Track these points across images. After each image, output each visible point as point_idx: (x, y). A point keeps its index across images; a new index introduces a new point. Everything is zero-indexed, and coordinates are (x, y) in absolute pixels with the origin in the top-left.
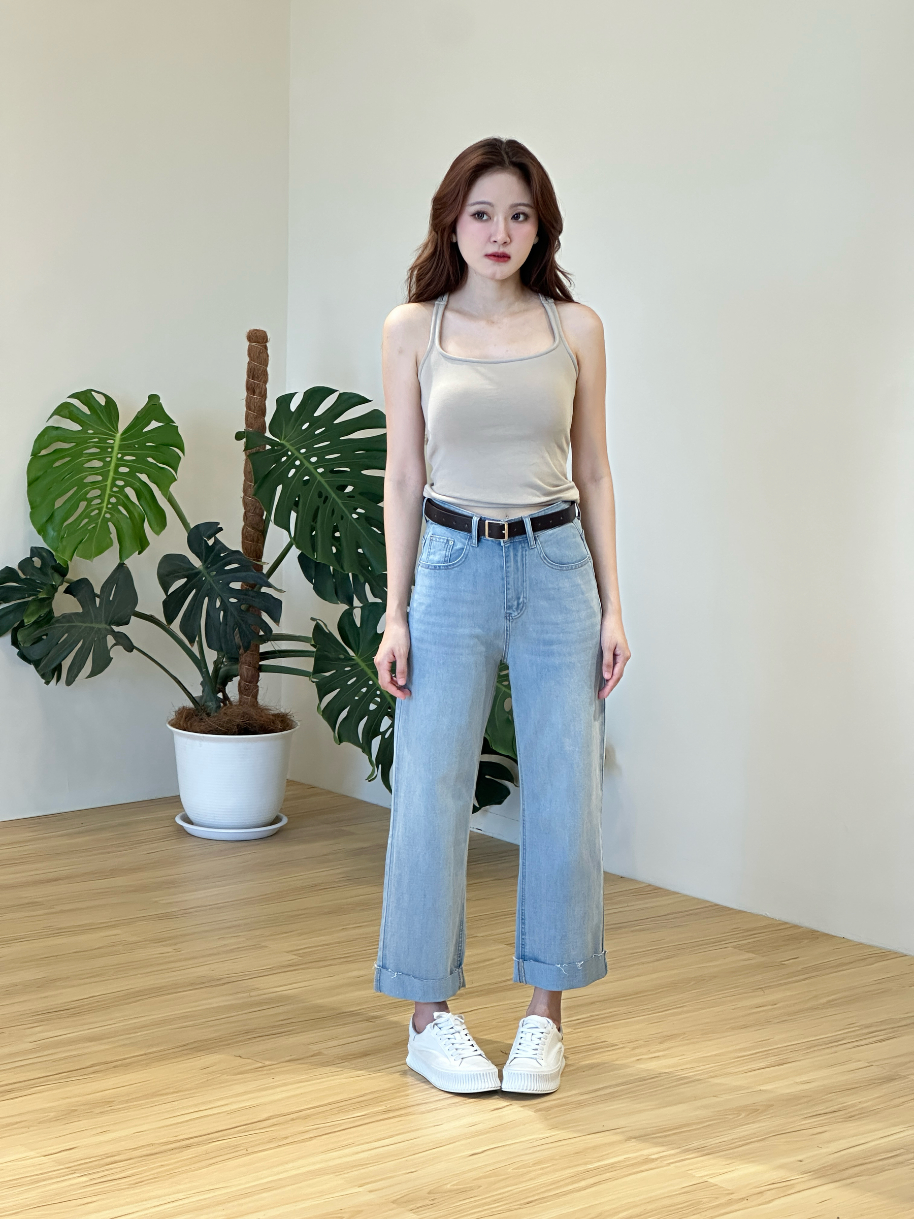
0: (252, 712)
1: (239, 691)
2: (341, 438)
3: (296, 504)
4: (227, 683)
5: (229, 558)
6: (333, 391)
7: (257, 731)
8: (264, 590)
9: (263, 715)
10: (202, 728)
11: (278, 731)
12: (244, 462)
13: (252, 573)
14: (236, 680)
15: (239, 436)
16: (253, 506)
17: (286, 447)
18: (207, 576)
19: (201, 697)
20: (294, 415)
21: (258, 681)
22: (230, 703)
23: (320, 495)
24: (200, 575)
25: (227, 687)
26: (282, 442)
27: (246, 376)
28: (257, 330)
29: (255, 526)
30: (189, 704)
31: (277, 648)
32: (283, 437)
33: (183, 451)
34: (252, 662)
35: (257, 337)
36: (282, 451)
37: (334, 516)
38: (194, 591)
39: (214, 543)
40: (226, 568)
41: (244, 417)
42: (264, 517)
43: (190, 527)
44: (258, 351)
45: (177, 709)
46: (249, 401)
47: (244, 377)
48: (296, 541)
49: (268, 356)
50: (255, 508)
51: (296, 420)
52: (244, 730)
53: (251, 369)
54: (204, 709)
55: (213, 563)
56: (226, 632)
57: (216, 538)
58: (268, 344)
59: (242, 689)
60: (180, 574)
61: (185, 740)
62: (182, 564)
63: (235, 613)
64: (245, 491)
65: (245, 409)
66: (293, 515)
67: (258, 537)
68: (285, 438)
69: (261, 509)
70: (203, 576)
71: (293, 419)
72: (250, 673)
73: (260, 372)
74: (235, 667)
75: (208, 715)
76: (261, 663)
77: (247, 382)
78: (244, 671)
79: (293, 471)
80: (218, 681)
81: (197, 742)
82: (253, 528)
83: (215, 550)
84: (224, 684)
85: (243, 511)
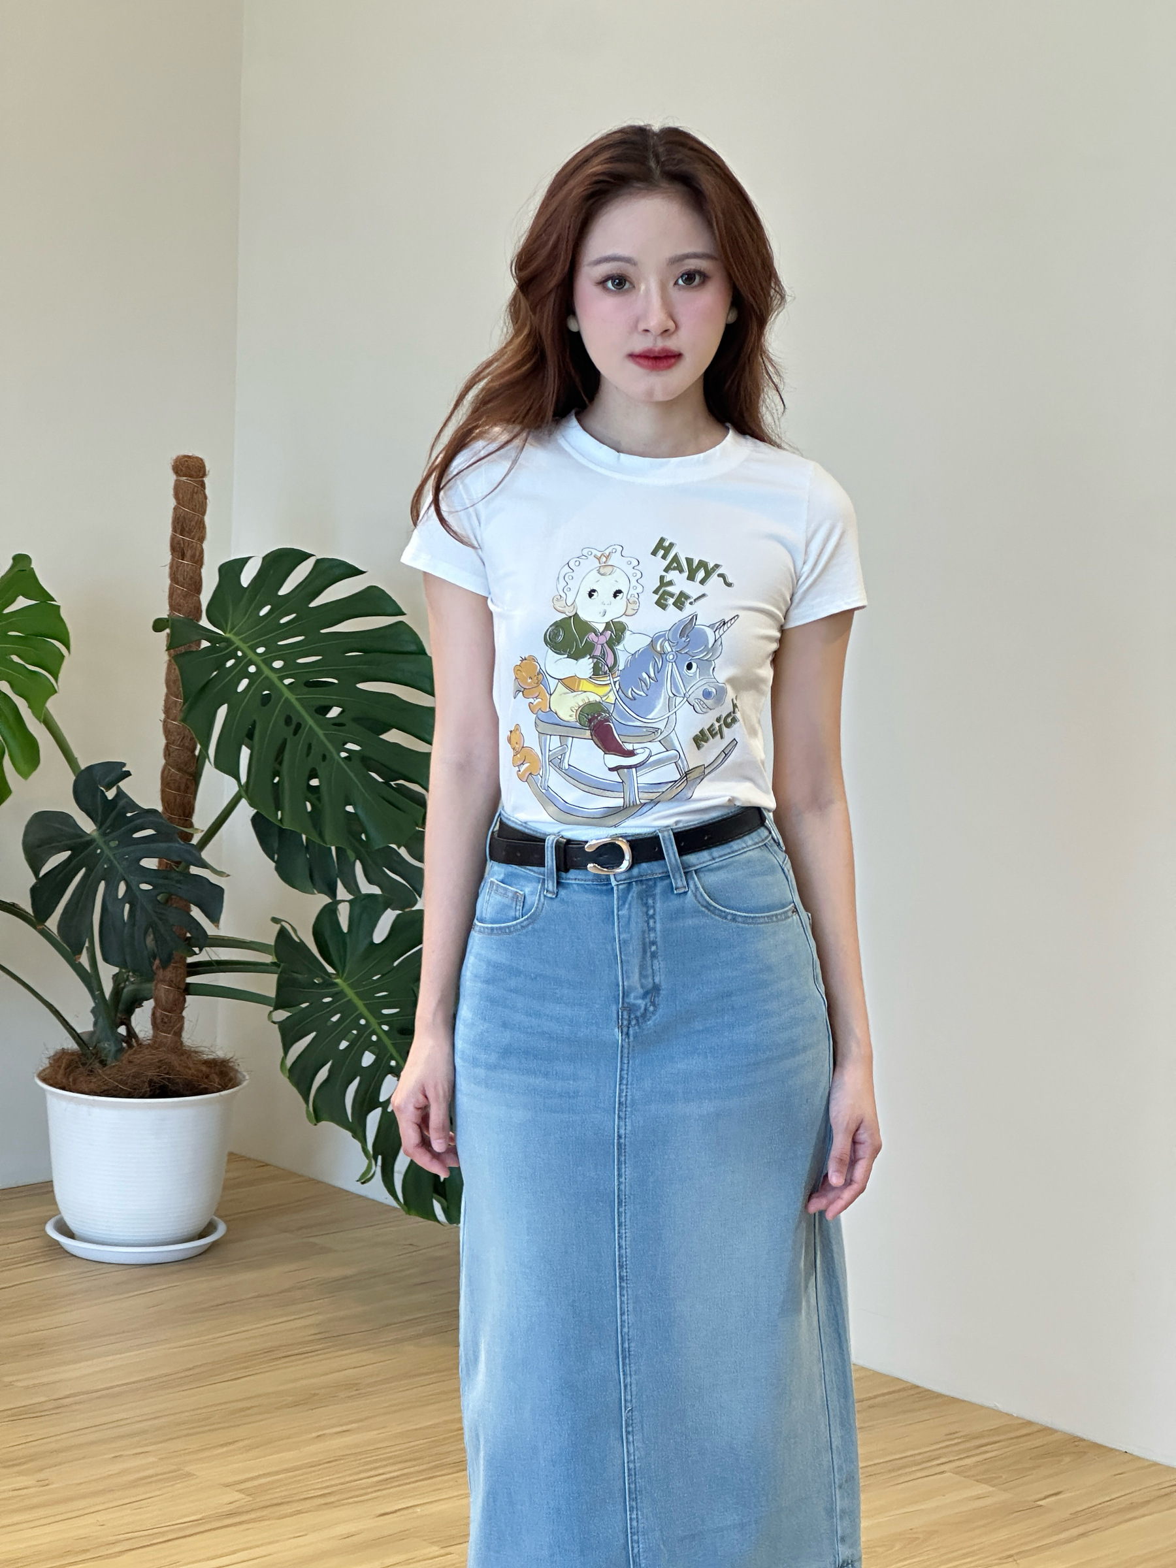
0: (173, 1059)
1: (152, 1025)
2: (322, 631)
3: (250, 735)
4: (134, 1010)
5: (139, 821)
6: (308, 556)
7: (181, 1090)
8: (194, 870)
9: (191, 1065)
10: (92, 1086)
11: (215, 1090)
12: (165, 666)
13: (177, 845)
14: (149, 1005)
15: (158, 625)
16: (178, 735)
17: (234, 643)
18: (104, 847)
19: (92, 1034)
20: (247, 594)
21: (183, 1009)
22: (140, 1044)
23: (288, 721)
24: (92, 847)
25: (133, 1018)
26: (228, 635)
27: (171, 529)
28: (189, 457)
29: (182, 766)
30: (71, 1045)
31: (215, 958)
32: (228, 630)
33: (68, 648)
34: (174, 979)
35: (188, 467)
36: (228, 650)
37: (311, 756)
38: (83, 871)
39: (117, 796)
40: (136, 835)
41: (167, 594)
42: (197, 753)
43: (79, 767)
44: (191, 490)
45: (52, 1053)
46: (175, 568)
47: (167, 530)
48: (247, 792)
49: (206, 498)
50: (183, 738)
51: (251, 601)
52: (160, 1090)
53: (178, 519)
54: (97, 1054)
55: (114, 827)
56: (132, 937)
57: (118, 788)
58: (206, 480)
59: (158, 1021)
60: (59, 844)
61: (64, 1104)
62: (64, 828)
63: (149, 907)
64: (167, 710)
65: (168, 582)
66: (245, 753)
67: (186, 784)
68: (232, 629)
69: (192, 739)
70: (98, 847)
71: (245, 600)
72: (171, 997)
73: (193, 523)
74: (148, 985)
75: (103, 1063)
76: (189, 980)
77: (173, 539)
78: (162, 995)
79: (245, 683)
80: (121, 1007)
81: (84, 1109)
82: (179, 770)
83: (118, 808)
84: (130, 1011)
85: (162, 742)
